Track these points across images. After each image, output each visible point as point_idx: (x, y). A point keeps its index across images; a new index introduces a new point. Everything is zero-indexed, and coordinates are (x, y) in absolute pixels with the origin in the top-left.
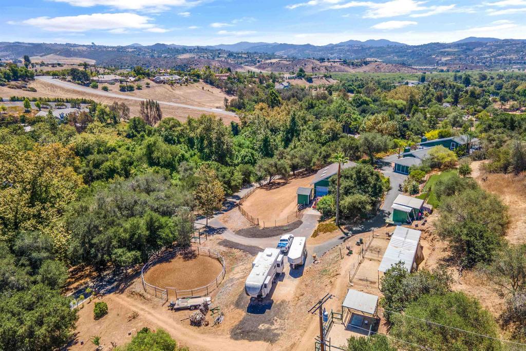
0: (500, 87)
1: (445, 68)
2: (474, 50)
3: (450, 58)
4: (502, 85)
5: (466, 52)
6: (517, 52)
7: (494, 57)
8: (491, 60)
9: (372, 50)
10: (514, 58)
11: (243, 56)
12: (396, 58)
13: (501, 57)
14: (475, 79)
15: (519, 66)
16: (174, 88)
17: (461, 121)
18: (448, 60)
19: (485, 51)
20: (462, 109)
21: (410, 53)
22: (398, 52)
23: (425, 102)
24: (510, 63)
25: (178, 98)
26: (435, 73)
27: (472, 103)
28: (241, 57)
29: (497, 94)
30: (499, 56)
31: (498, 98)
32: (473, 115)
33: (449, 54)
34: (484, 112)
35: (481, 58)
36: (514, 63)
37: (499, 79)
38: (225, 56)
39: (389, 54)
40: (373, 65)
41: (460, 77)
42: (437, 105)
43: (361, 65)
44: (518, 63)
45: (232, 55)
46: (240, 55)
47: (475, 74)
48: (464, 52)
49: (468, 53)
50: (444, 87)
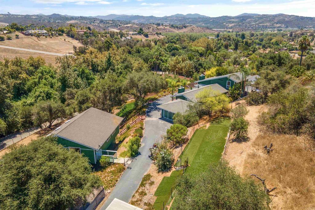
0: (262, 40)
1: (231, 30)
2: (247, 20)
3: (233, 25)
4: (263, 39)
5: (242, 22)
6: (270, 21)
7: (258, 24)
8: (256, 26)
9: (190, 20)
10: (268, 25)
11: (110, 22)
12: (203, 25)
13: (261, 25)
14: (248, 36)
15: (271, 29)
16: (40, 39)
17: (239, 60)
18: (233, 26)
19: (253, 21)
20: (240, 53)
21: (211, 21)
22: (205, 21)
23: (217, 49)
24: (266, 28)
25: (42, 47)
26: (225, 33)
27: (246, 49)
28: (109, 23)
29: (260, 44)
30: (260, 24)
31: (261, 47)
32: (247, 57)
33: (233, 22)
34: (254, 54)
35: (250, 25)
36: (268, 28)
37: (261, 36)
38: (98, 22)
39: (199, 22)
40: (189, 28)
41: (239, 35)
42: (224, 50)
43: (182, 28)
44: (270, 28)
45: (103, 22)
46: (108, 22)
47: (247, 33)
48: (242, 21)
49: (244, 22)
50: (229, 40)
